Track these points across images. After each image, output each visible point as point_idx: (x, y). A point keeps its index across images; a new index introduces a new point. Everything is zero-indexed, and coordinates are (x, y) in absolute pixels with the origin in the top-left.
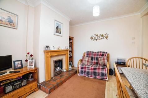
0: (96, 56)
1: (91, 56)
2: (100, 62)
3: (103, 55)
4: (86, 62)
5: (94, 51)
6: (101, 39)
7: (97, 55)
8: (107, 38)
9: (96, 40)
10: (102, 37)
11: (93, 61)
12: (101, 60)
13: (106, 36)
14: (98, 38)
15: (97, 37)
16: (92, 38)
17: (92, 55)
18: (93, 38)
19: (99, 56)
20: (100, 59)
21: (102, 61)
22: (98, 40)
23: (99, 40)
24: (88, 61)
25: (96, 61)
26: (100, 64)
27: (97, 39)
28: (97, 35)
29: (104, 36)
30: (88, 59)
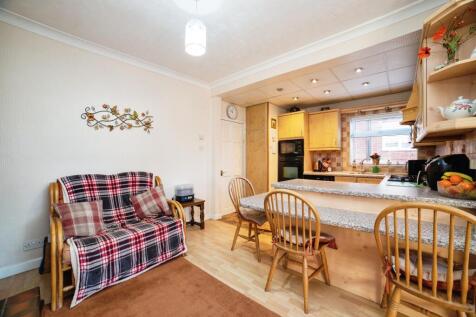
0: (119, 192)
1: (97, 194)
2: (144, 208)
3: (143, 184)
4: (91, 224)
5: (108, 172)
6: (130, 126)
7: (124, 185)
8: (148, 125)
9: (111, 128)
10: (133, 122)
11: (113, 213)
12: (145, 201)
13: (147, 120)
14: (119, 122)
15: (113, 117)
16: (91, 117)
17: (103, 187)
18: (98, 117)
19: (130, 190)
20: (140, 198)
21: (150, 204)
22: (117, 130)
23: (122, 128)
24: (96, 219)
25: (123, 211)
26: (147, 213)
27: (113, 124)
28: (114, 111)
29: (140, 118)
30: (94, 209)
